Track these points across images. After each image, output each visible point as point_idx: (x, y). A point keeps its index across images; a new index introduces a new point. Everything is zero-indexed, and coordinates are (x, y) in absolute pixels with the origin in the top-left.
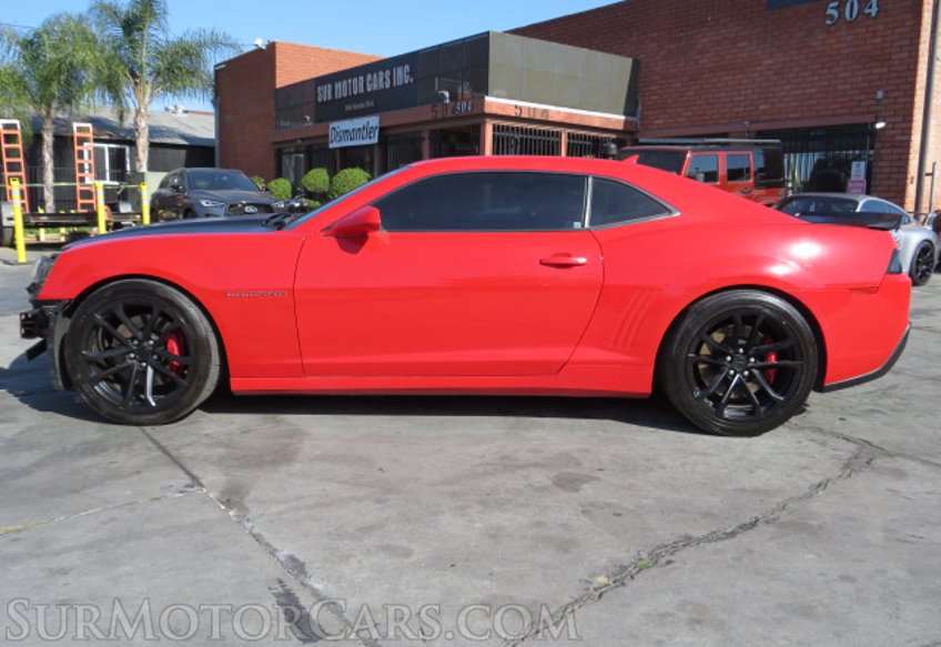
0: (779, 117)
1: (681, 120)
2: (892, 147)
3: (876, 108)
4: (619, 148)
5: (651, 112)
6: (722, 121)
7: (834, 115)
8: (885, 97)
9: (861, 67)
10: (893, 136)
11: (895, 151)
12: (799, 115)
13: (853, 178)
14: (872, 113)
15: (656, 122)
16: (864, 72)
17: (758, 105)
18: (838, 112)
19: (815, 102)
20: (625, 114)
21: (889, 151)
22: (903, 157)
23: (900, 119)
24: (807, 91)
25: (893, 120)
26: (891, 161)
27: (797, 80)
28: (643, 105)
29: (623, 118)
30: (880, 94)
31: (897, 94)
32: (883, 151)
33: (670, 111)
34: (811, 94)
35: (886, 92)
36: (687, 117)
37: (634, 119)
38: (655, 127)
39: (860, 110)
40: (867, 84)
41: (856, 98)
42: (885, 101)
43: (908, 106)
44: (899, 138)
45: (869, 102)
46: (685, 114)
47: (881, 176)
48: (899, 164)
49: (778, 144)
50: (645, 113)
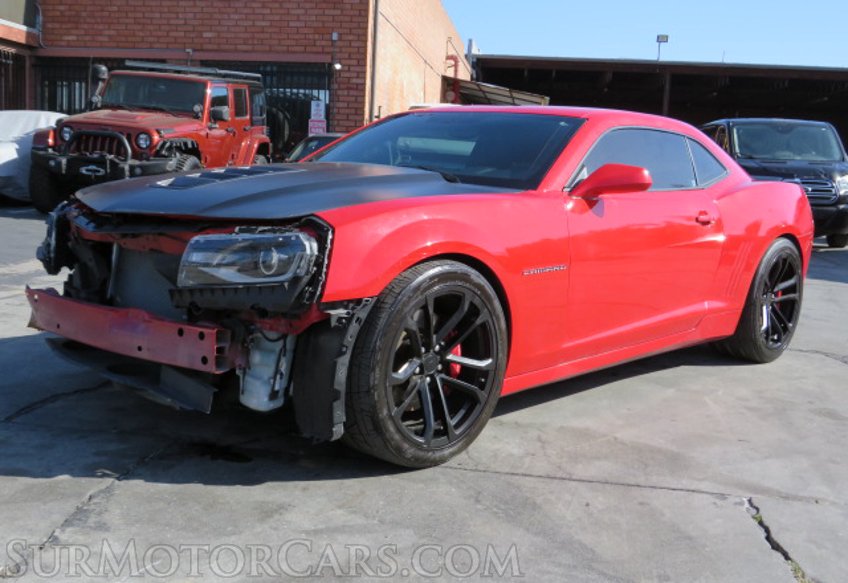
0: (227, 47)
1: (100, 38)
2: (349, 89)
3: (331, 49)
4: (110, 69)
5: (57, 26)
6: (157, 46)
7: (288, 52)
8: (340, 39)
9: (314, 5)
10: (349, 78)
11: (352, 92)
12: (249, 48)
13: (313, 118)
14: (328, 53)
15: (67, 38)
16: (316, 12)
17: (201, 32)
18: (293, 49)
19: (267, 36)
20: (25, 23)
21: (346, 93)
22: (359, 99)
23: (354, 62)
24: (258, 23)
25: (348, 62)
26: (348, 103)
27: (246, 11)
28: (44, 16)
29: (24, 28)
30: (335, 36)
31: (351, 37)
32: (340, 92)
33: (86, 26)
34: (263, 27)
35: (340, 35)
36: (110, 36)
37: (35, 31)
38: (63, 43)
39: (314, 49)
40: (320, 25)
41: (311, 37)
42: (339, 44)
43: (361, 50)
44: (354, 81)
45: (324, 43)
46: (107, 32)
47: (338, 117)
48: (356, 105)
49: (258, 79)
50: (50, 26)
